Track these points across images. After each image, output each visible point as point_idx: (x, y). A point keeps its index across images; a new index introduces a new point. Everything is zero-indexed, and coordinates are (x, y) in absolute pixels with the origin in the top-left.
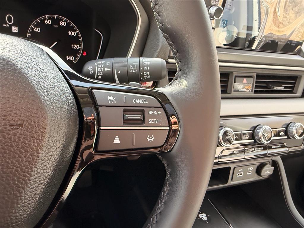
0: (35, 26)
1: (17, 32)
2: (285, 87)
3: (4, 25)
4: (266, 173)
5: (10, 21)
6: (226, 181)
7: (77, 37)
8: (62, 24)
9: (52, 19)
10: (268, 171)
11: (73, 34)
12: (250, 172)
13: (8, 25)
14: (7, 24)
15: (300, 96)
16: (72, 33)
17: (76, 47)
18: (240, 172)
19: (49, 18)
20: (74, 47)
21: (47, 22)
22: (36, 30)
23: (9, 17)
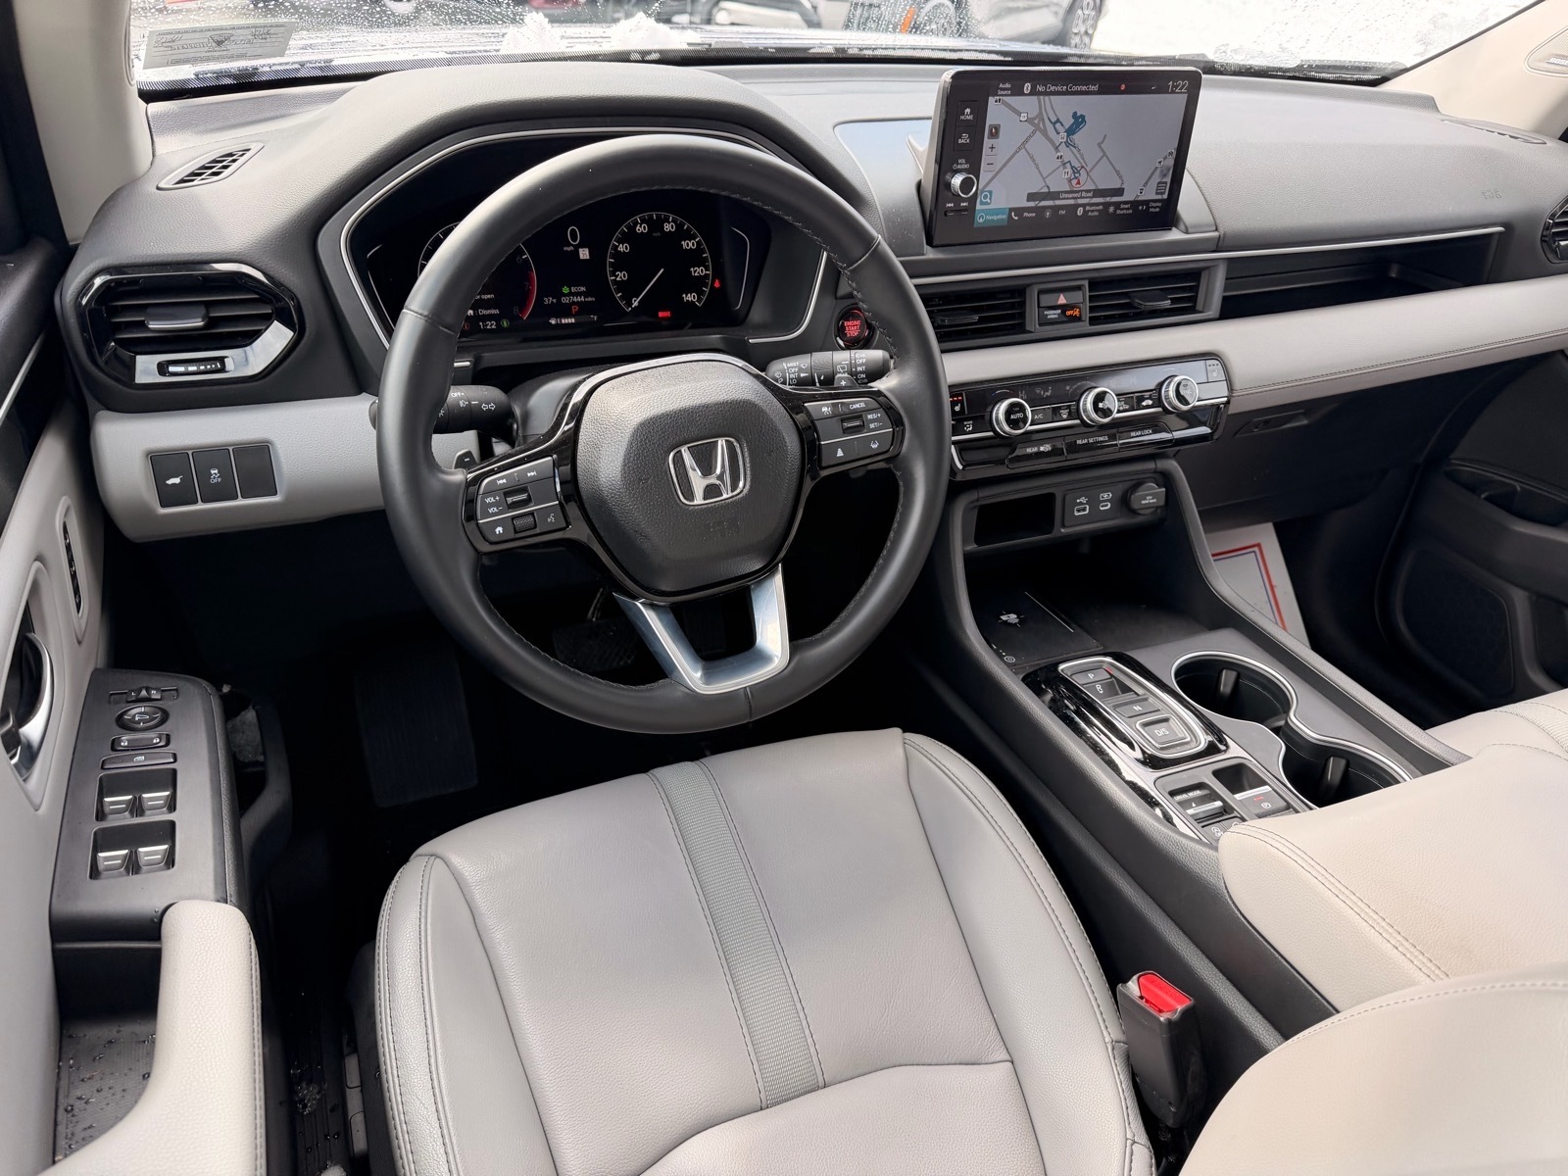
0: (620, 241)
1: (588, 257)
2: (1174, 301)
3: (565, 249)
4: (1143, 502)
5: (574, 239)
6: (1049, 525)
7: (699, 250)
8: (668, 227)
9: (648, 221)
10: (1150, 498)
11: (690, 244)
12: (1106, 505)
13: (571, 248)
14: (569, 245)
15: (1218, 316)
16: (688, 245)
17: (698, 271)
18: (1081, 503)
19: (643, 221)
20: (695, 272)
21: (640, 229)
22: (621, 248)
23: (573, 232)
